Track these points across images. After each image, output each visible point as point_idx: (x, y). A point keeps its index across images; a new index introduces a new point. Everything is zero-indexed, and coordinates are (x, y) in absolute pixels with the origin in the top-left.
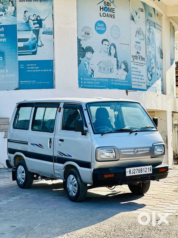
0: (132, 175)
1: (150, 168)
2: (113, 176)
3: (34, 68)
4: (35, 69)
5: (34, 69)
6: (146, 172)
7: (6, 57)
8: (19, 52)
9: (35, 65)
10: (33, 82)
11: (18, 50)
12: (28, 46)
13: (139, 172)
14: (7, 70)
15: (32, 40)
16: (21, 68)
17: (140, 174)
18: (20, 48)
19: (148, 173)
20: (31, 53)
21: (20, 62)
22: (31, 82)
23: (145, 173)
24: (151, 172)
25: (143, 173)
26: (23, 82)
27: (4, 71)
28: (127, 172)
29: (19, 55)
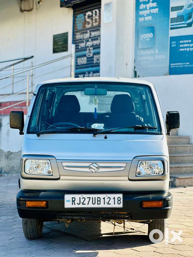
0: (77, 206)
1: (119, 199)
2: (43, 204)
3: (188, 45)
4: (189, 47)
5: (187, 47)
6: (108, 204)
7: (157, 32)
8: (171, 25)
9: (190, 41)
10: (186, 65)
11: (171, 23)
12: (183, 16)
13: (94, 203)
14: (157, 50)
15: (188, 7)
16: (173, 46)
17: (96, 206)
18: (173, 20)
19: (112, 206)
20: (186, 25)
21: (172, 39)
22: (184, 65)
23: (106, 206)
24: (121, 206)
25: (102, 205)
26: (174, 65)
27: (153, 51)
28: (67, 201)
29: (171, 29)
